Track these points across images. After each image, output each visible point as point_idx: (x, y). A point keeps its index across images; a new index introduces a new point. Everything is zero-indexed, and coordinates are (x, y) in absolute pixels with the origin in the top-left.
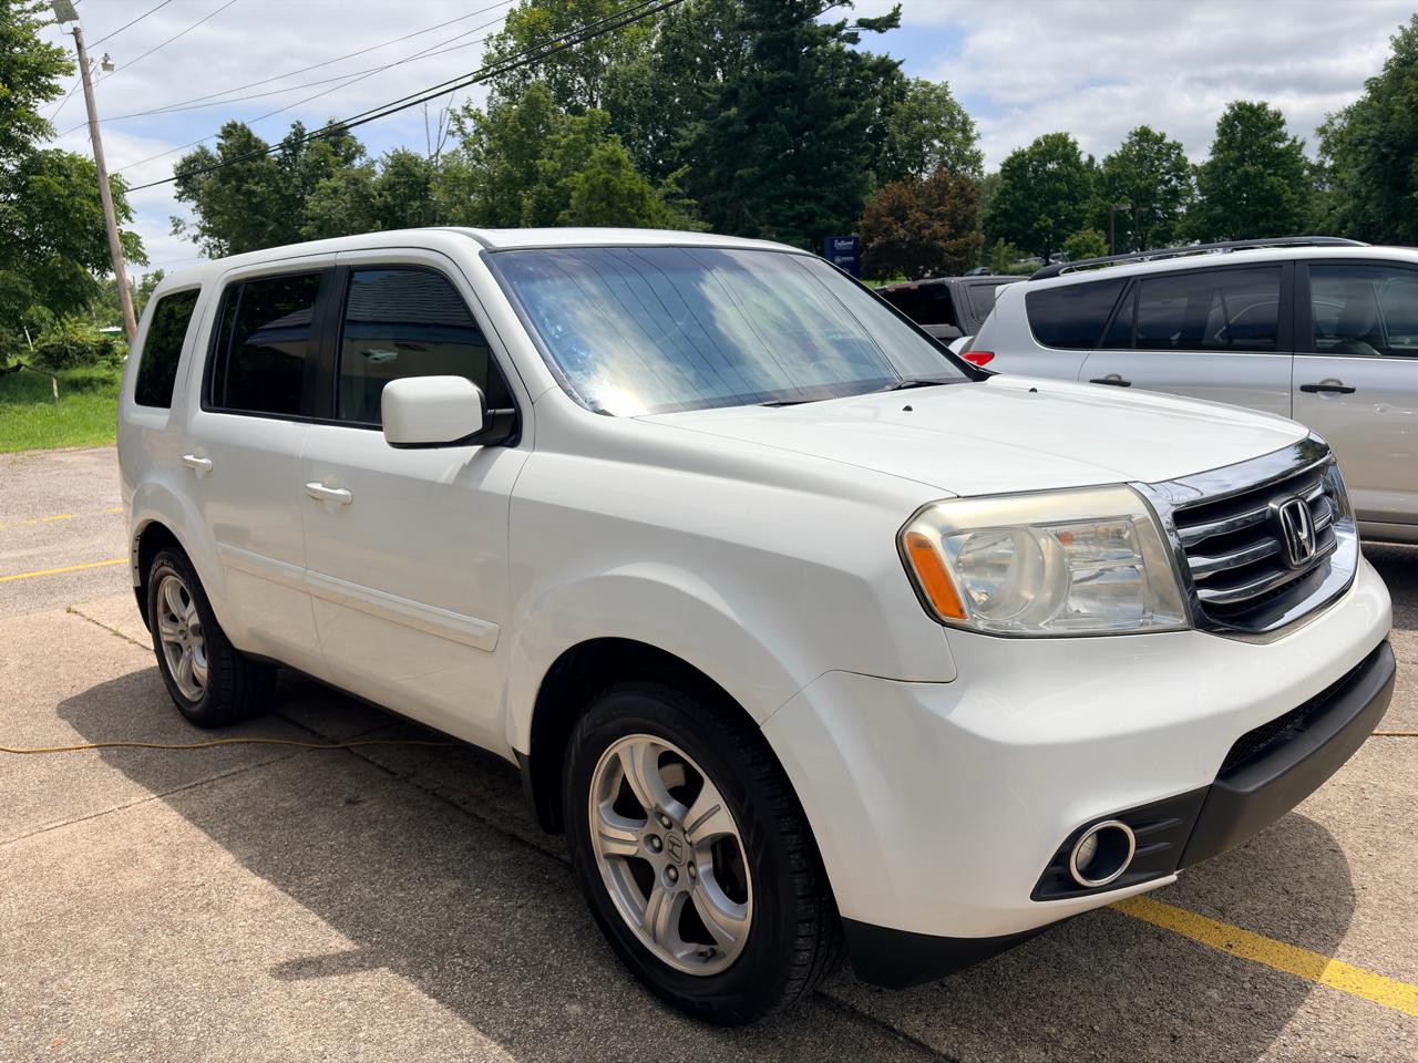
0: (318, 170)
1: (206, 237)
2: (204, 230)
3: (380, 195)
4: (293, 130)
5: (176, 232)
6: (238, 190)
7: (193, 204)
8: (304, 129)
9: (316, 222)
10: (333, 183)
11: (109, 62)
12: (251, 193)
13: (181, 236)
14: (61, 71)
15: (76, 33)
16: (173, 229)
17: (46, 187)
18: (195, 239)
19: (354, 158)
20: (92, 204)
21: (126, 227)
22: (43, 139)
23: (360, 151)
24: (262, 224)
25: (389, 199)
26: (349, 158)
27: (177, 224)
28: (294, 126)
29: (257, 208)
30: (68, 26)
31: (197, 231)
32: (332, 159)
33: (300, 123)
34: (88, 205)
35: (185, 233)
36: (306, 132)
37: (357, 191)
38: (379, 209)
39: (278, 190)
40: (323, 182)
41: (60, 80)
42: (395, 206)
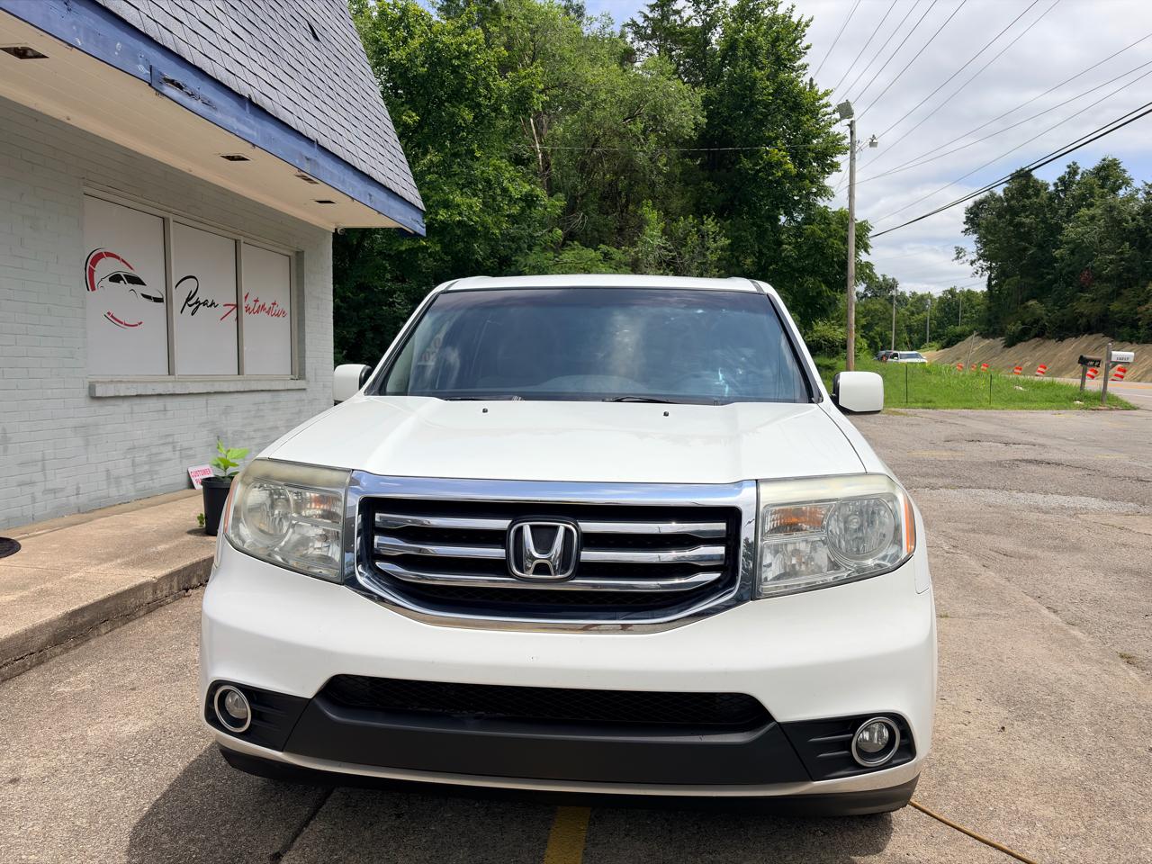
0: (1083, 200)
1: (981, 261)
2: (981, 257)
3: (1133, 220)
4: (1068, 170)
5: (958, 258)
6: (1011, 223)
7: (975, 236)
8: (1078, 168)
9: (1070, 246)
10: (1092, 212)
11: (875, 141)
12: (1021, 224)
13: (960, 261)
14: (840, 153)
15: (851, 125)
16: (956, 256)
17: (813, 232)
18: (972, 263)
19: (1120, 188)
20: (839, 243)
21: (864, 257)
22: (825, 199)
23: (1127, 182)
24: (1025, 249)
25: (1142, 222)
26: (1115, 189)
27: (959, 252)
28: (1069, 167)
29: (1026, 237)
30: (847, 121)
31: (975, 256)
32: (1097, 191)
33: (1075, 164)
34: (837, 243)
35: (964, 259)
36: (1080, 171)
37: (1112, 217)
38: (1131, 233)
39: (1044, 221)
40: (1084, 210)
41: (839, 158)
42: (1147, 228)
